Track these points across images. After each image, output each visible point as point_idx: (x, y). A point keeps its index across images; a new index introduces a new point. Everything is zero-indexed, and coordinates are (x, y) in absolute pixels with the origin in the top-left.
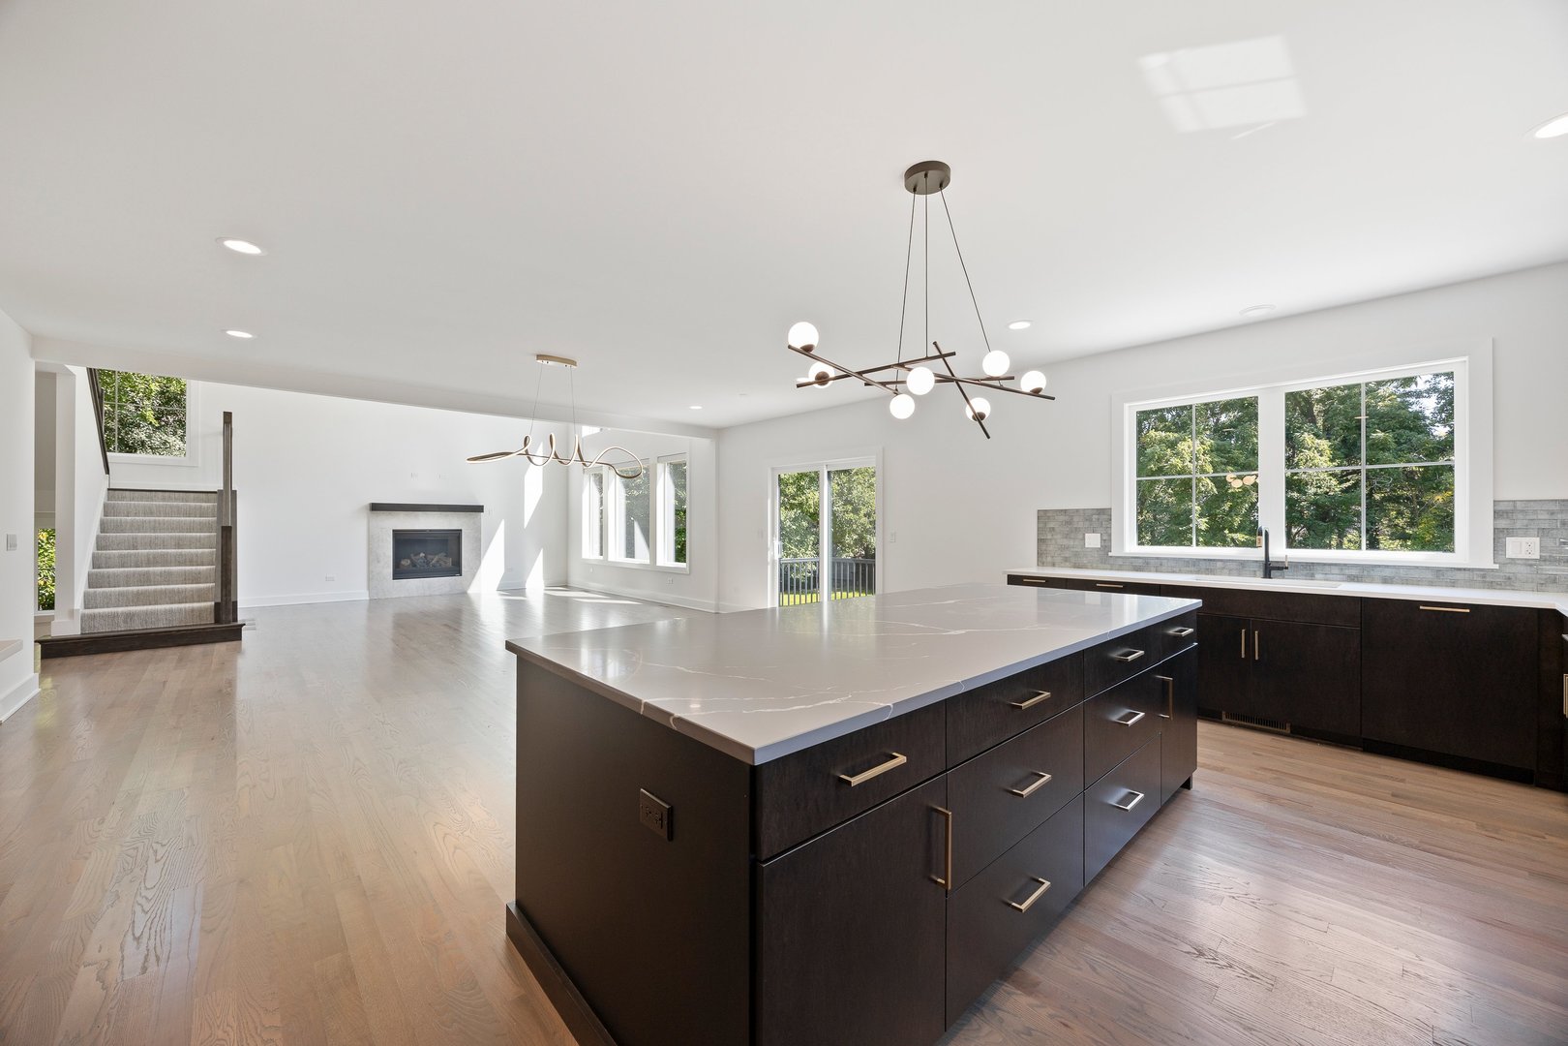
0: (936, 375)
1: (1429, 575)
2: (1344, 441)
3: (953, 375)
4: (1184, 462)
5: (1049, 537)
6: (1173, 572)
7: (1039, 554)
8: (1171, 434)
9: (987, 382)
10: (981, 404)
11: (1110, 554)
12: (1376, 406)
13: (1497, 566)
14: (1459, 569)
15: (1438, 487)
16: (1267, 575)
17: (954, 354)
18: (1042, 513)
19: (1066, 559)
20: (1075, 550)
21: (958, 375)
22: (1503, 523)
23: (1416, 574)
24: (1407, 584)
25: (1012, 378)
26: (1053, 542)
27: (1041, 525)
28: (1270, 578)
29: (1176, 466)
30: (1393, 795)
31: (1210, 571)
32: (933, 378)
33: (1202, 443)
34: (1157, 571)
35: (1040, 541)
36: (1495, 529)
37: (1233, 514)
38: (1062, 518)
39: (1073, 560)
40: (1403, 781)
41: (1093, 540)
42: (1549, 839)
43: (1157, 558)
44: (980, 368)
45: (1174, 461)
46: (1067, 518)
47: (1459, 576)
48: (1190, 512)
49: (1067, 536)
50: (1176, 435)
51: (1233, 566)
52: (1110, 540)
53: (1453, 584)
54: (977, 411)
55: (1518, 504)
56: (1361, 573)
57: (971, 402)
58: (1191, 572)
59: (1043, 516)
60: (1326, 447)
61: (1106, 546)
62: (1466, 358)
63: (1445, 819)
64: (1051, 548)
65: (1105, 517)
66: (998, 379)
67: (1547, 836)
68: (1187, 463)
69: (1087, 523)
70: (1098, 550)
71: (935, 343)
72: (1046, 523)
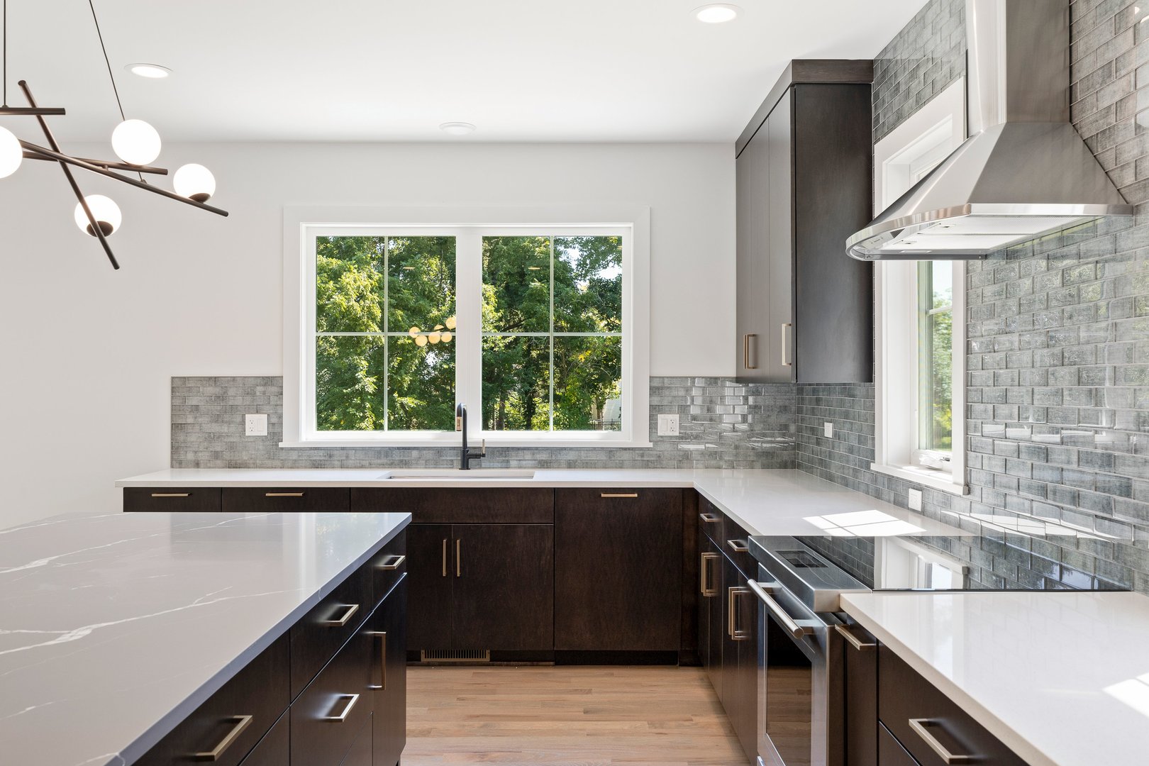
0: (25, 145)
1: (603, 457)
2: (507, 287)
3: (56, 149)
4: (349, 300)
5: (190, 420)
6: (362, 467)
7: (175, 449)
8: (334, 261)
9: (120, 171)
10: (105, 208)
11: (281, 445)
12: (534, 252)
13: (651, 445)
14: (625, 449)
15: (581, 345)
16: (465, 466)
17: (61, 112)
18: (178, 383)
19: (216, 455)
20: (232, 440)
21: (65, 152)
22: (656, 401)
23: (593, 457)
24: (587, 468)
25: (164, 172)
26: (197, 427)
27: (178, 402)
28: (468, 469)
29: (340, 305)
30: (586, 712)
31: (405, 464)
32: (19, 151)
33: (370, 277)
34: (342, 467)
35: (176, 427)
36: (650, 406)
37: (402, 371)
38: (211, 390)
39: (227, 455)
40: (589, 692)
41: (256, 425)
42: (696, 719)
43: (343, 449)
44: (107, 144)
45: (338, 298)
46: (217, 390)
47: (626, 456)
48: (355, 368)
49: (217, 419)
50: (340, 262)
51: (429, 455)
52: (281, 424)
53: (621, 466)
54: (97, 219)
55: (666, 380)
56: (549, 457)
57: (87, 199)
58: (382, 466)
59: (180, 386)
60: (492, 293)
61: (275, 434)
62: (631, 225)
63: (626, 726)
64: (193, 438)
65: (274, 389)
66: (139, 169)
67: (693, 718)
68: (352, 302)
69: (248, 398)
70: (263, 439)
71: (22, 84)
72: (184, 399)
